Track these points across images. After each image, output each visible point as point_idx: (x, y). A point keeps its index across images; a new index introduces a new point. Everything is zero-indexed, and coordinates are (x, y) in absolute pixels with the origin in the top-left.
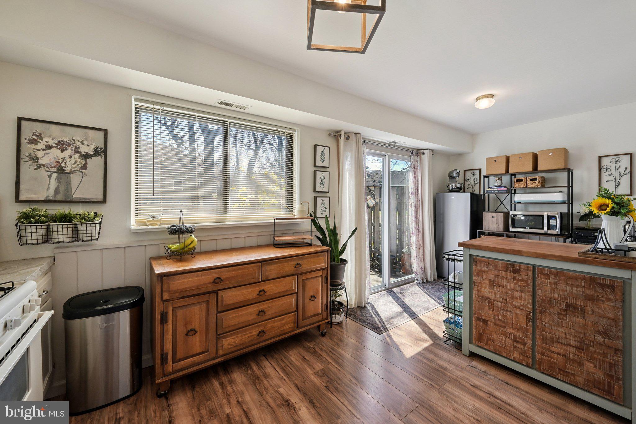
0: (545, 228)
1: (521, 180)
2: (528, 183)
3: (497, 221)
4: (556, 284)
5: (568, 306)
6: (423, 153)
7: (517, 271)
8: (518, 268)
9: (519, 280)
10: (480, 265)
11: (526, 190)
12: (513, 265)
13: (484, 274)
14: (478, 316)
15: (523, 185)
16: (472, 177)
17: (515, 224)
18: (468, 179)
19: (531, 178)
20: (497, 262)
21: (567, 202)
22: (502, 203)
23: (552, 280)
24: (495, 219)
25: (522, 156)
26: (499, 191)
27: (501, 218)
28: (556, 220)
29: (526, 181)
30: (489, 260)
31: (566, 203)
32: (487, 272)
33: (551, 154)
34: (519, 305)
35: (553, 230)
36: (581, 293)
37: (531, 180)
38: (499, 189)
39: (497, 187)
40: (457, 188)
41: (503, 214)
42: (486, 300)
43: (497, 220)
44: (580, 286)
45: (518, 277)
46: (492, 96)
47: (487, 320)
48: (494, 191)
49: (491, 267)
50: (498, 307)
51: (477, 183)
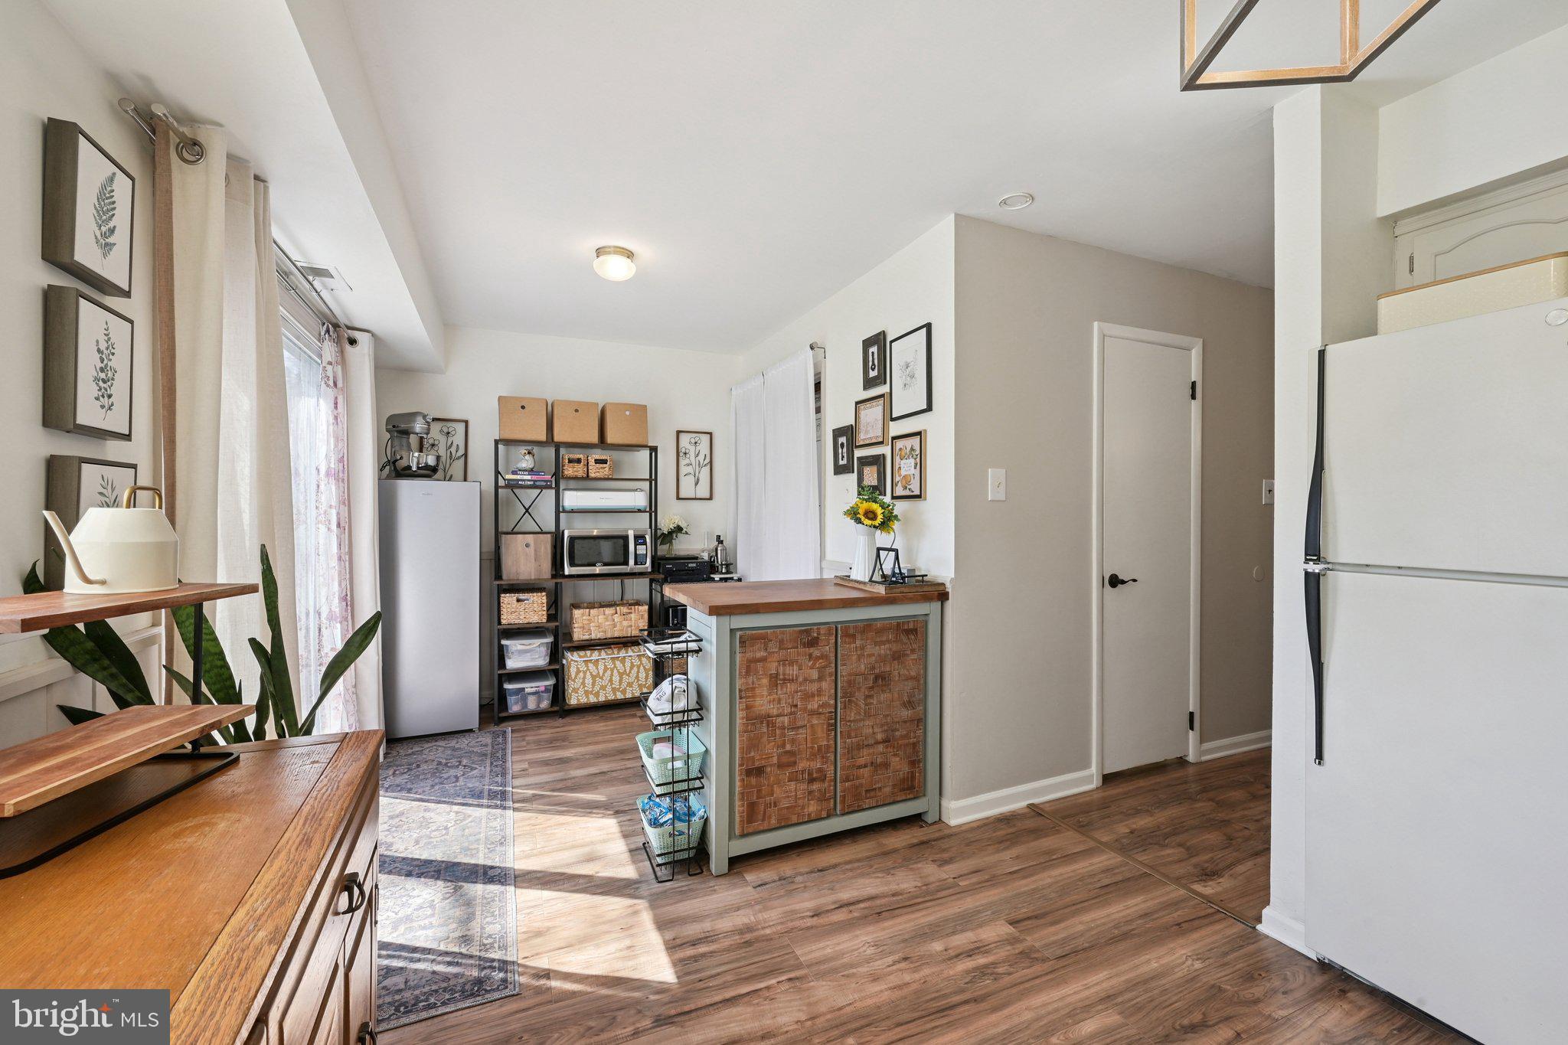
0: (631, 562)
1: (579, 461)
2: (590, 468)
3: (536, 554)
4: (862, 648)
5: (876, 678)
6: (353, 342)
7: (813, 643)
8: (815, 635)
9: (817, 658)
10: (751, 649)
11: (585, 482)
12: (808, 632)
13: (759, 665)
14: (747, 766)
15: (581, 472)
16: (442, 439)
17: (574, 560)
18: (433, 445)
19: (598, 457)
20: (783, 633)
21: (648, 509)
22: (527, 511)
23: (858, 643)
24: (531, 550)
25: (577, 408)
26: (535, 481)
27: (546, 548)
28: (646, 544)
29: (586, 463)
30: (769, 631)
31: (647, 512)
32: (763, 660)
33: (628, 413)
34: (816, 706)
35: (642, 564)
36: (888, 652)
37: (597, 461)
38: (535, 478)
39: (531, 471)
40: (427, 467)
41: (549, 535)
42: (762, 723)
43: (535, 550)
44: (889, 641)
45: (816, 652)
46: (630, 255)
47: (763, 767)
48: (524, 480)
49: (773, 647)
50: (783, 728)
51: (459, 458)
